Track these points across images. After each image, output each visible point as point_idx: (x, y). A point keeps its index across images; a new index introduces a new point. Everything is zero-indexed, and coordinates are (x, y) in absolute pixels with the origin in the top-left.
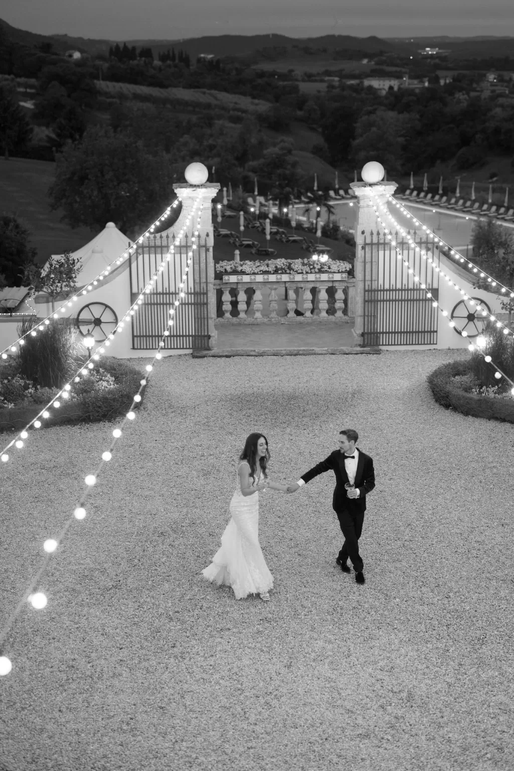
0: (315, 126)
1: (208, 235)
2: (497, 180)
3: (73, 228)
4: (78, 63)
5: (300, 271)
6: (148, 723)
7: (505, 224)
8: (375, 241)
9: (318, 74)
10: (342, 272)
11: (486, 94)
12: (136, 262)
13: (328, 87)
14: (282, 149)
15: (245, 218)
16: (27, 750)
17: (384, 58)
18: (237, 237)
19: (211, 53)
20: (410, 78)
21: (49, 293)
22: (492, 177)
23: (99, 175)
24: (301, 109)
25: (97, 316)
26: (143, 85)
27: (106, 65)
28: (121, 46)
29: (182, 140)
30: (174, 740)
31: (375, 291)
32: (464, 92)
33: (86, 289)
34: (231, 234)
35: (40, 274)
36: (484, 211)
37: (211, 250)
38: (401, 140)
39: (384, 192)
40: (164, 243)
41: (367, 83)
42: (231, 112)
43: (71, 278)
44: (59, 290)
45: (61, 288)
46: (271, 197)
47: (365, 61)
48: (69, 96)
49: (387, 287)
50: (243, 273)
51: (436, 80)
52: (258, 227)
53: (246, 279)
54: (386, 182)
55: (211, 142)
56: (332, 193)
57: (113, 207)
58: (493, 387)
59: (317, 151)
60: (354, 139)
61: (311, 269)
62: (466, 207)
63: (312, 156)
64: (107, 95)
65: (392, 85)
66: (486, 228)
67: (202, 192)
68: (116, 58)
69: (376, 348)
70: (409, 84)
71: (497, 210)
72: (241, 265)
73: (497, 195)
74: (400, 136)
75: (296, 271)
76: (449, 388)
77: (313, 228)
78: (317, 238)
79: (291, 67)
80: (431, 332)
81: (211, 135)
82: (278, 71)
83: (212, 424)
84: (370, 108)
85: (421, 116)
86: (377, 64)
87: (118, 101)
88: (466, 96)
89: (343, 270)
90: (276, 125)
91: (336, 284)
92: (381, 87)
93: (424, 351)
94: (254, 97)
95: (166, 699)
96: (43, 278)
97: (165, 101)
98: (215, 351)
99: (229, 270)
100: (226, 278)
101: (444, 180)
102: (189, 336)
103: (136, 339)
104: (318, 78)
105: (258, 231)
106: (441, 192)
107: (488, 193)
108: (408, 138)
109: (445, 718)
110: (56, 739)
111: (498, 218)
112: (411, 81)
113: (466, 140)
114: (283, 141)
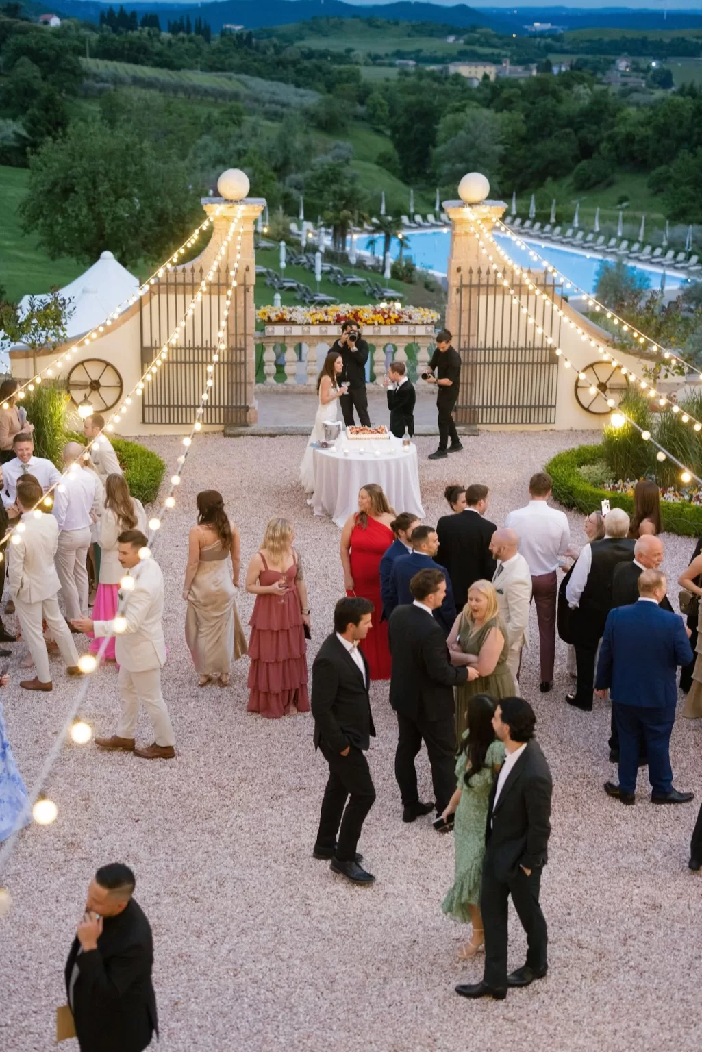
0: (381, 127)
1: (247, 269)
2: (627, 207)
3: (53, 258)
4: (57, 33)
5: (370, 322)
6: (176, 919)
7: (640, 266)
8: (475, 282)
9: (387, 55)
10: (427, 324)
11: (615, 88)
12: (148, 305)
13: (400, 74)
14: (338, 157)
15: (287, 252)
16: (15, 952)
17: (477, 36)
18: (276, 276)
19: (238, 24)
20: (512, 63)
21: (29, 345)
22: (621, 202)
23: (90, 186)
24: (362, 103)
25: (95, 378)
26: (147, 65)
27: (95, 37)
28: (117, 11)
29: (200, 142)
30: (211, 942)
31: (473, 349)
32: (586, 84)
33: (89, 338)
34: (268, 272)
35: (18, 318)
36: (612, 247)
37: (252, 289)
38: (499, 148)
39: (489, 215)
40: (189, 280)
41: (453, 69)
42: (267, 105)
43: (60, 324)
44: (43, 340)
45: (47, 337)
46: (321, 223)
47: (451, 39)
48: (44, 78)
49: (489, 344)
50: (293, 322)
51: (547, 67)
52: (304, 264)
53: (297, 331)
54: (491, 202)
55: (240, 145)
56: (405, 219)
57: (109, 231)
58: (631, 481)
59: (383, 161)
60: (435, 146)
61: (385, 319)
62: (586, 242)
63: (376, 167)
64: (96, 77)
65: (488, 72)
66: (615, 270)
67: (240, 210)
68: (109, 27)
69: (473, 427)
70: (511, 72)
71: (629, 247)
72: (291, 312)
73: (629, 227)
74: (496, 144)
75: (365, 322)
76: (573, 481)
77: (379, 266)
78: (385, 280)
79: (349, 45)
80: (547, 407)
81: (241, 137)
82: (332, 50)
83: (252, 525)
84: (457, 104)
85: (527, 116)
86: (467, 43)
87: (111, 87)
88: (588, 90)
89: (429, 321)
90: (328, 125)
91: (419, 341)
92: (473, 75)
93: (538, 432)
94: (298, 86)
95: (199, 888)
96: (21, 324)
97: (177, 88)
98: (254, 428)
99: (274, 318)
100: (269, 329)
101: (557, 204)
102: (220, 407)
103: (147, 409)
104: (386, 61)
105: (304, 269)
106: (553, 220)
107: (617, 225)
108: (508, 146)
109: (574, 915)
110: (53, 938)
111: (629, 258)
112: (513, 68)
113: (586, 151)
114: (337, 147)
